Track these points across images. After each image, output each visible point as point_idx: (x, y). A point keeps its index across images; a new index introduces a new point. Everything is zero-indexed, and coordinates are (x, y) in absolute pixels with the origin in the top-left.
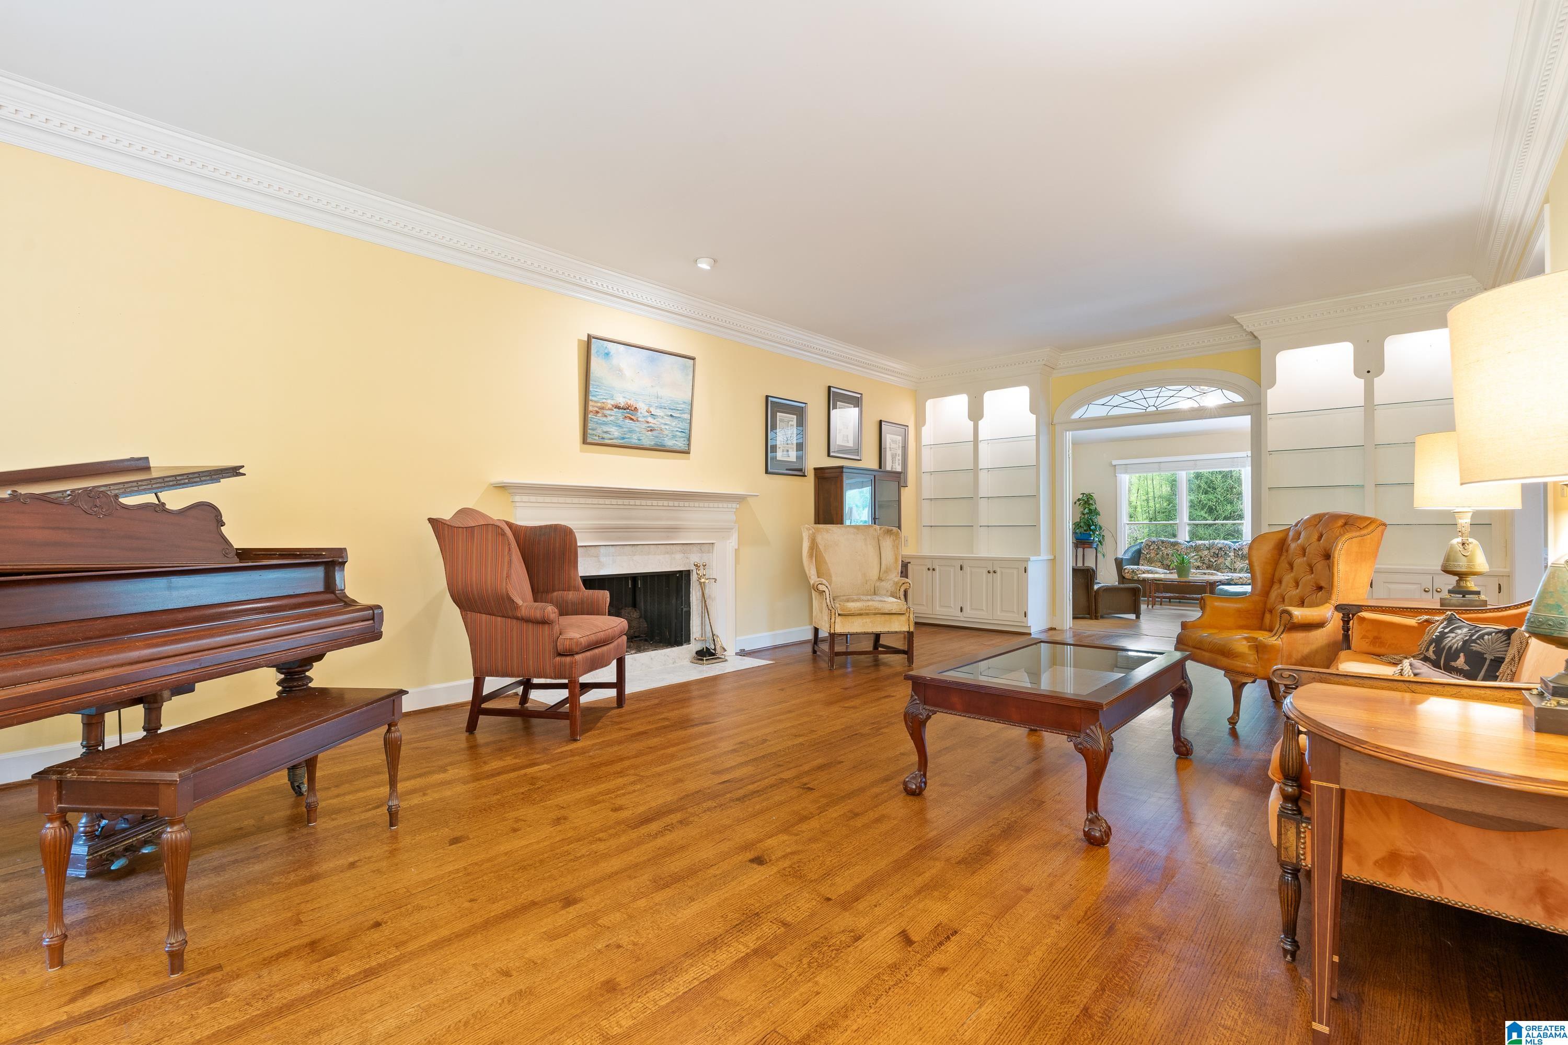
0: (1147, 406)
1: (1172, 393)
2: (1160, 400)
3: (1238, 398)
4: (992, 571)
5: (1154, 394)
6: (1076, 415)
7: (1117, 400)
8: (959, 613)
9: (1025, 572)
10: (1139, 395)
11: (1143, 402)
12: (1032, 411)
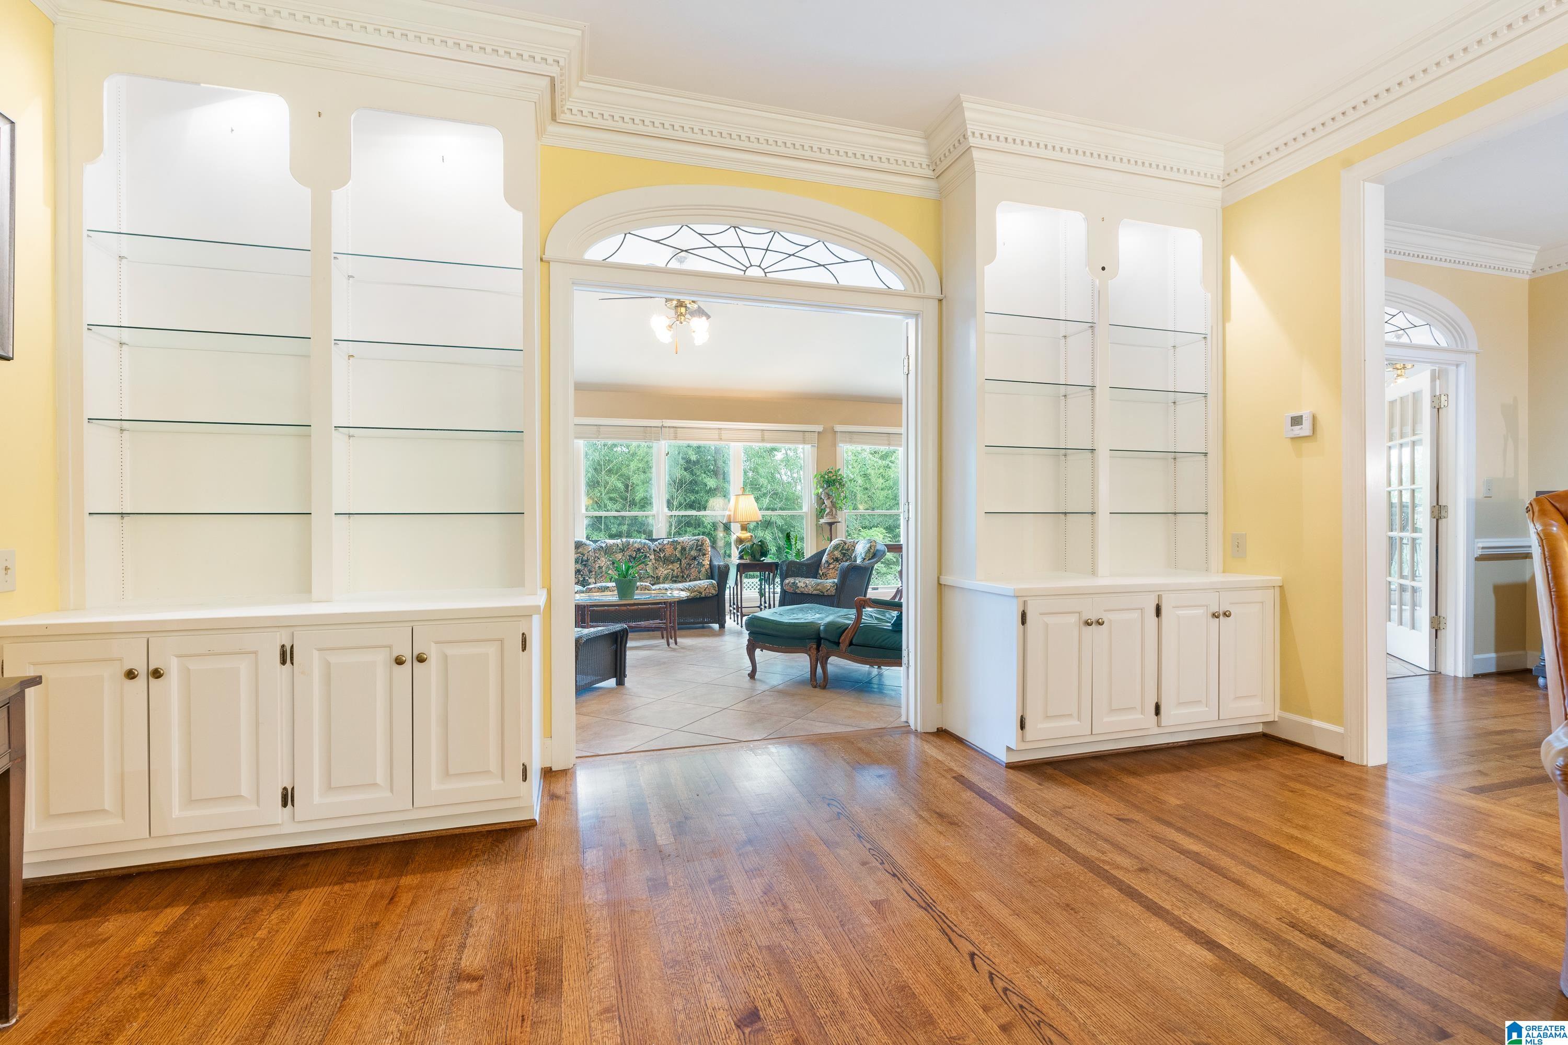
0: (748, 265)
1: (793, 249)
2: (771, 258)
3: (896, 284)
4: (407, 656)
5: (763, 241)
6: (596, 253)
7: (687, 239)
8: (280, 814)
9: (524, 649)
10: (729, 238)
11: (739, 254)
12: (513, 196)
